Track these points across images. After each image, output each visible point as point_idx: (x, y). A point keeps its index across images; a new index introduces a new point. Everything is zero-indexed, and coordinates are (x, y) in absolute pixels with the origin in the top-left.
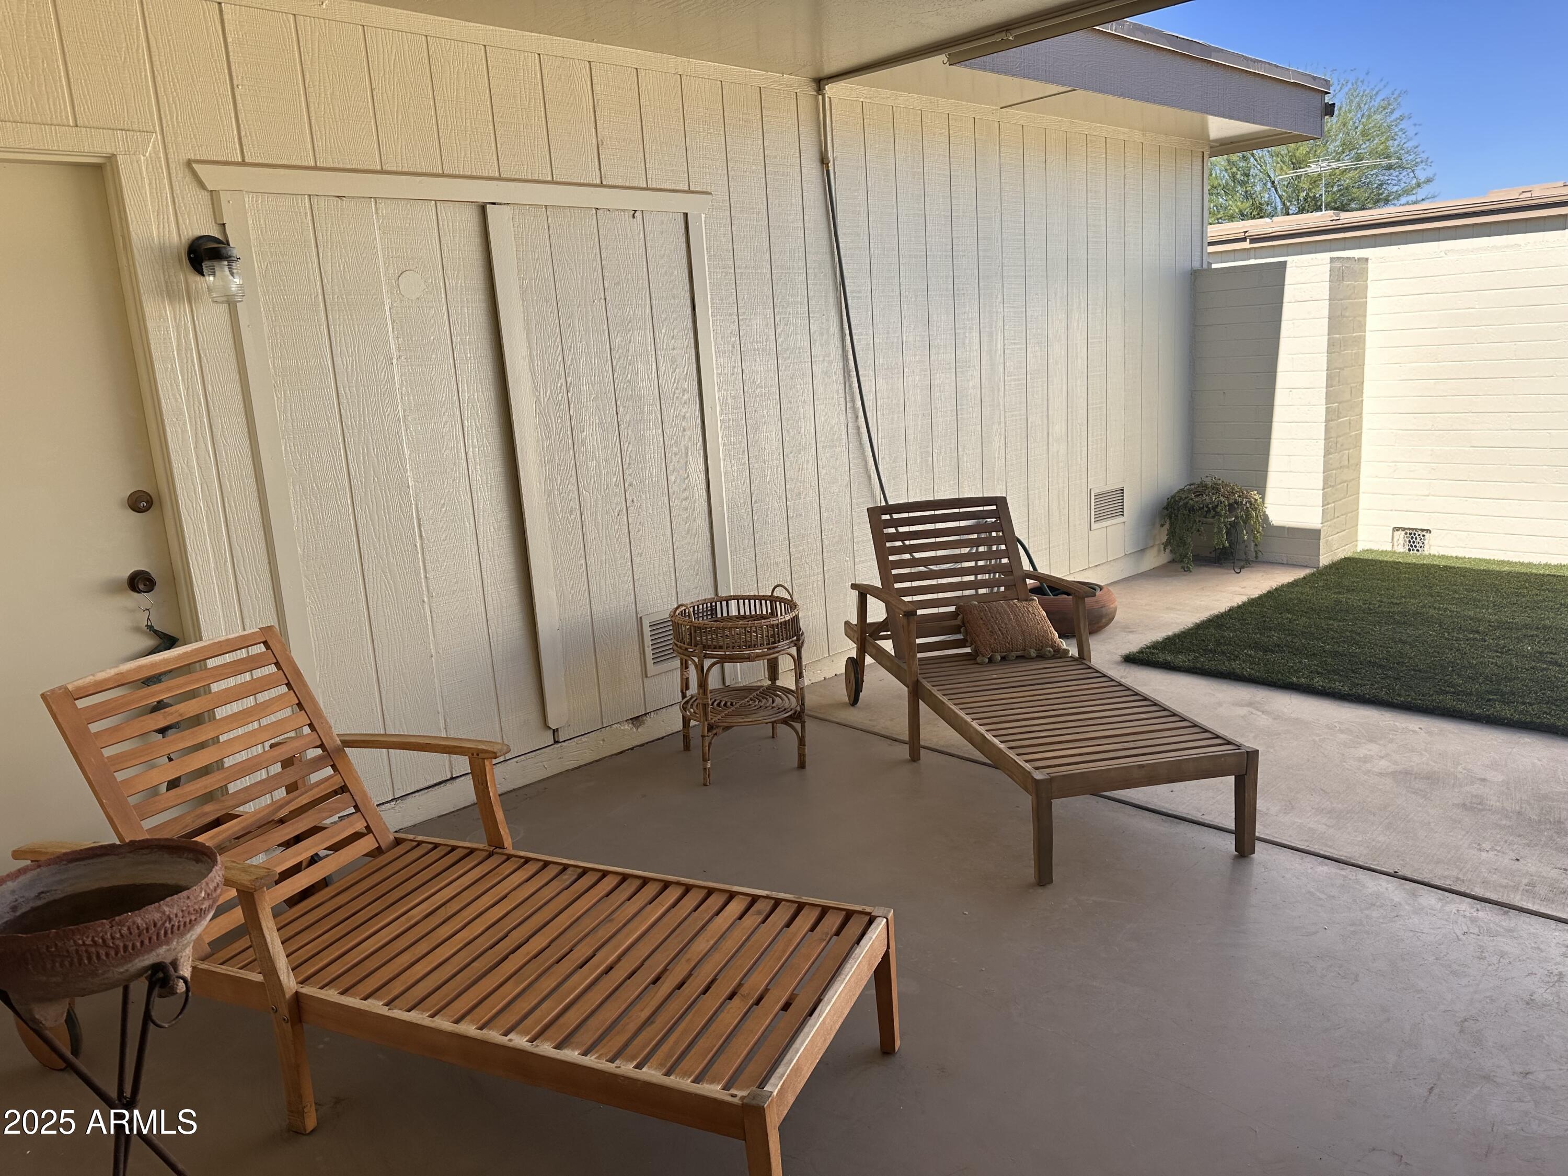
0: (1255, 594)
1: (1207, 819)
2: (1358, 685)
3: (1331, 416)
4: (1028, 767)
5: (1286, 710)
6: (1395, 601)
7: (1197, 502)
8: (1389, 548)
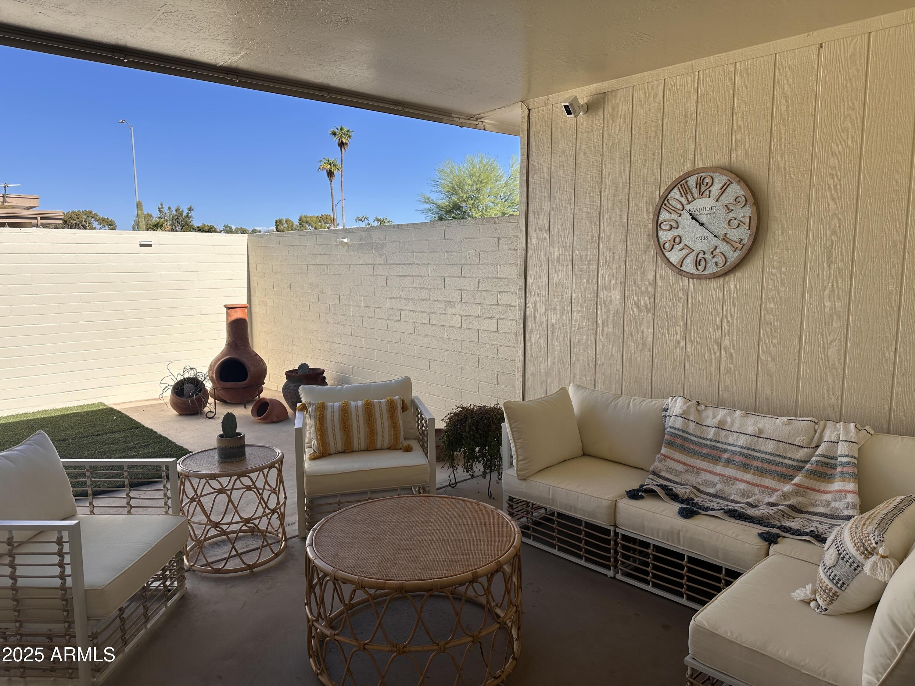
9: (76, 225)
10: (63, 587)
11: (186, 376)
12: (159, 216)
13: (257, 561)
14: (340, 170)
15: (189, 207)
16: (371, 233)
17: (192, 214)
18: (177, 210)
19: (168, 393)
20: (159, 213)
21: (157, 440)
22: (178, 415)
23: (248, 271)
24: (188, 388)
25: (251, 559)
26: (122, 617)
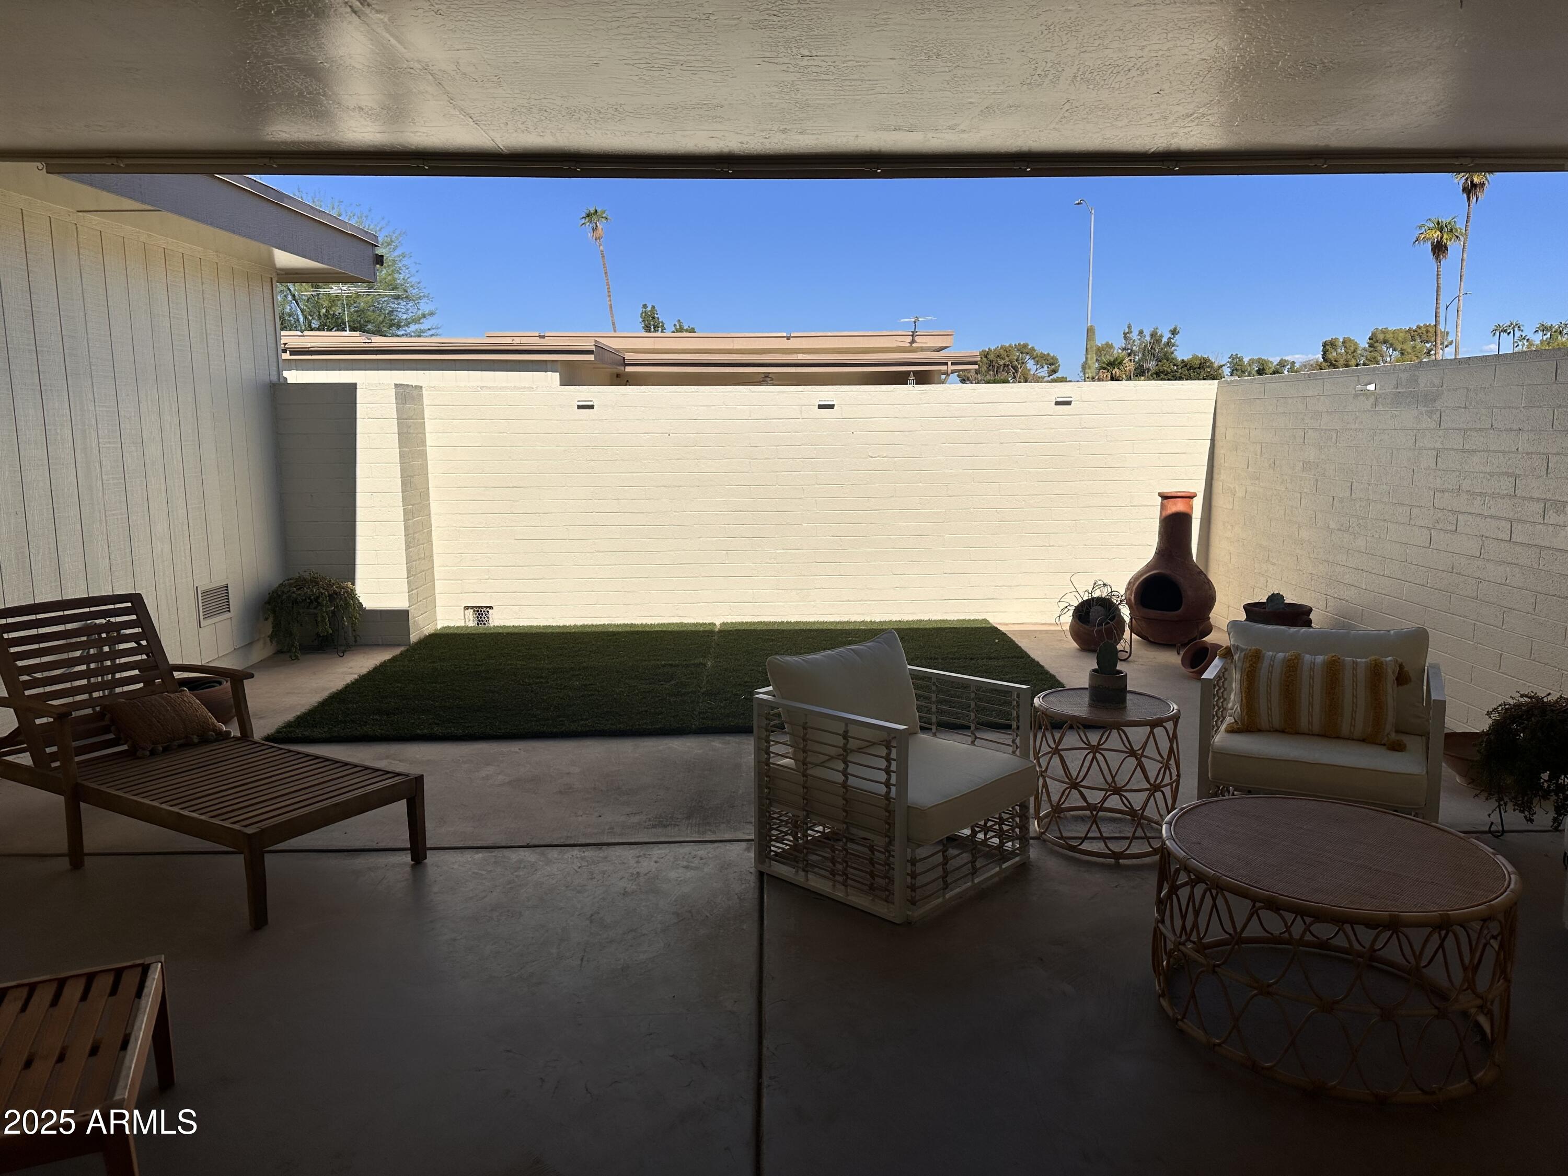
0: (364, 671)
1: (382, 845)
2: (468, 727)
3: (408, 515)
4: (236, 827)
5: (418, 756)
6: (478, 663)
7: (299, 595)
8: (463, 624)
9: (1004, 367)
10: (887, 796)
11: (1097, 594)
12: (1124, 346)
13: (1126, 850)
14: (1462, 239)
15: (1172, 328)
16: (1417, 373)
17: (1177, 339)
18: (1153, 335)
19: (1068, 618)
20: (1124, 341)
21: (1041, 677)
22: (1079, 650)
23: (1213, 440)
24: (1095, 611)
25: (1117, 847)
26: (945, 854)
